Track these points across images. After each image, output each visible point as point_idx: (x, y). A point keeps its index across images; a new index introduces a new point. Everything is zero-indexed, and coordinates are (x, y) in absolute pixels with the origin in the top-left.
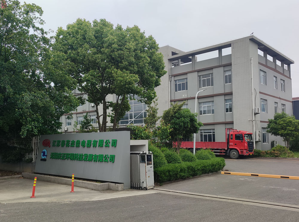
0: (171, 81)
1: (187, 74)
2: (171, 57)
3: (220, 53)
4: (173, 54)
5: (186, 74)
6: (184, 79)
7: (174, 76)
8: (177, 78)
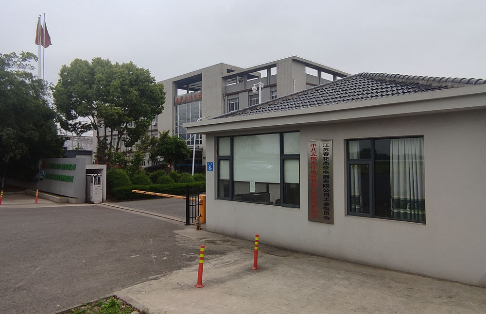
0: (224, 101)
1: (239, 93)
2: (226, 74)
3: (269, 72)
4: (229, 71)
5: (237, 93)
6: (237, 98)
7: (228, 95)
8: (230, 98)
